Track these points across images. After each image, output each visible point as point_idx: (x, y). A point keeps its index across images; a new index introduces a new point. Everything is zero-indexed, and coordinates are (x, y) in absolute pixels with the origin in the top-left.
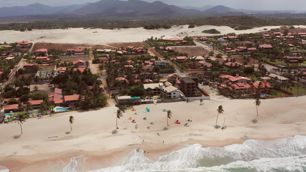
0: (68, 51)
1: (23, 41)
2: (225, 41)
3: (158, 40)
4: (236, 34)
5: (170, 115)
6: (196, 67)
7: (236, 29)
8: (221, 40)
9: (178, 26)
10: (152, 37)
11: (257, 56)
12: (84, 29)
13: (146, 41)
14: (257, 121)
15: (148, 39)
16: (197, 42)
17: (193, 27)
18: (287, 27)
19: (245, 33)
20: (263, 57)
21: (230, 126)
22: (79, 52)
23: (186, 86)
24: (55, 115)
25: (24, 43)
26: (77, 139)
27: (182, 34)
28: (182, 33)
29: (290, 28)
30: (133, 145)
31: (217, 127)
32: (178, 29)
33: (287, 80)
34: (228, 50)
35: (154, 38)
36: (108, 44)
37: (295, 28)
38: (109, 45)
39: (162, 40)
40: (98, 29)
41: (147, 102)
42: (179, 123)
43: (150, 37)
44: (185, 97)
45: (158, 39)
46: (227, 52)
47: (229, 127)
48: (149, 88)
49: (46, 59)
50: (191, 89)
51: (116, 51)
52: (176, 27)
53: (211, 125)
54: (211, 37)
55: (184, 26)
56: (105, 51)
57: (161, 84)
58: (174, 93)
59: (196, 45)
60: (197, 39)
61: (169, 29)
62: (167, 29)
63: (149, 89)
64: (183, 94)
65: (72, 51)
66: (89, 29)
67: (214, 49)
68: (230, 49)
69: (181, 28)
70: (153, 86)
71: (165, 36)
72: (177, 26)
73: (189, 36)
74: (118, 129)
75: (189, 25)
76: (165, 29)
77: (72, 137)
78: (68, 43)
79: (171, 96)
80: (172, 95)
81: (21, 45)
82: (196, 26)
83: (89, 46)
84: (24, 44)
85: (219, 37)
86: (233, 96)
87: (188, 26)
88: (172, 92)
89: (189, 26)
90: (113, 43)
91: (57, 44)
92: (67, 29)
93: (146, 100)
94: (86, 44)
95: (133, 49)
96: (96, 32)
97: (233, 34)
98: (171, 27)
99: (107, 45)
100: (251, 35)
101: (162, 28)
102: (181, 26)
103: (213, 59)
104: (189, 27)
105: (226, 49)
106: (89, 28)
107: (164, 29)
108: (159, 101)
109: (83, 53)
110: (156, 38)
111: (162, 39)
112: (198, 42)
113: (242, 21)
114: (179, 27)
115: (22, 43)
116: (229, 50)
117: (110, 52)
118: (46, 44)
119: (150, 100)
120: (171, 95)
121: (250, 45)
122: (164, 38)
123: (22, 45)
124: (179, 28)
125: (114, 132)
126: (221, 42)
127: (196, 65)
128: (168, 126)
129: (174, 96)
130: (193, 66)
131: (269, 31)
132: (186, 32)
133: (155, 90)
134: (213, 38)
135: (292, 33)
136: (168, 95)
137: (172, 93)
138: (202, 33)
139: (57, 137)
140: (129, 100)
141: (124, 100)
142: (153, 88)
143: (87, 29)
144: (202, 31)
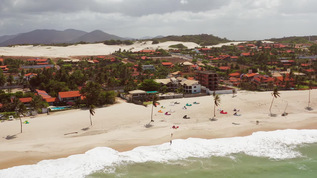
0: (27, 61)
5: (218, 102)
7: (202, 45)
10: (120, 49)
12: (33, 46)
13: (113, 54)
14: (312, 108)
15: (116, 51)
22: (42, 62)
23: (208, 78)
24: (54, 113)
26: (106, 133)
28: (147, 48)
34: (210, 58)
35: (122, 51)
39: (131, 53)
40: (50, 46)
41: (166, 97)
42: (226, 113)
44: (210, 90)
45: (126, 51)
49: (5, 68)
51: (85, 61)
53: (265, 113)
55: (148, 42)
56: (71, 61)
57: (174, 79)
58: (195, 87)
59: (172, 56)
61: (132, 45)
63: (162, 84)
65: (33, 61)
66: (40, 46)
68: (213, 57)
71: (134, 48)
72: (140, 42)
74: (153, 121)
76: (126, 45)
78: (23, 56)
79: (191, 90)
80: (193, 89)
82: (160, 42)
86: (261, 89)
87: (152, 42)
88: (193, 85)
90: (76, 56)
91: (10, 57)
92: (14, 47)
94: (44, 57)
98: (134, 43)
99: (70, 58)
101: (124, 44)
103: (201, 64)
105: (208, 57)
108: (180, 95)
109: (47, 63)
113: (203, 39)
117: (79, 61)
122: (133, 51)
124: (142, 44)
125: (148, 126)
127: (189, 69)
128: (215, 116)
129: (195, 91)
130: (186, 69)
132: (152, 47)
133: (168, 85)
136: (188, 90)
137: (193, 87)
138: (169, 48)
139: (77, 133)
140: (145, 94)
141: (139, 95)
142: (165, 84)
143: (38, 46)
144: (169, 46)
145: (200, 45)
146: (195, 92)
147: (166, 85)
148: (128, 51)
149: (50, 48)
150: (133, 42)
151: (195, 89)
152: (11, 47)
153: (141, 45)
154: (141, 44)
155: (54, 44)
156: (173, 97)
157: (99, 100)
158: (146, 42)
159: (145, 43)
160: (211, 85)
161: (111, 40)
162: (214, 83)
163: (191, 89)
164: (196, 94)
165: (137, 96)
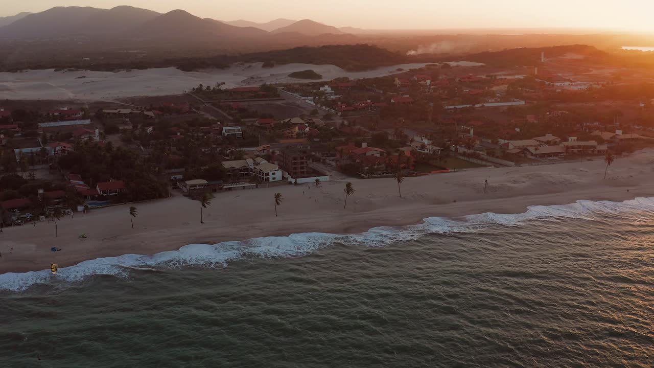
3: (212, 91)
4: (350, 79)
5: (280, 200)
6: (294, 136)
7: (350, 70)
8: (326, 90)
12: (55, 70)
13: (189, 94)
15: (193, 89)
17: (272, 66)
18: (437, 65)
19: (366, 78)
27: (252, 80)
28: (252, 78)
29: (443, 67)
33: (439, 150)
35: (204, 88)
36: (117, 100)
37: (451, 66)
38: (121, 102)
39: (220, 91)
40: (84, 70)
43: (196, 86)
44: (292, 178)
48: (232, 167)
50: (299, 166)
51: (140, 111)
54: (308, 85)
56: (119, 111)
57: (250, 161)
58: (274, 174)
59: (284, 100)
60: (283, 89)
63: (233, 170)
64: (287, 173)
65: (58, 114)
70: (237, 164)
71: (224, 83)
72: (241, 65)
73: (268, 83)
74: (204, 223)
75: (263, 63)
79: (269, 178)
80: (271, 176)
82: (276, 64)
85: (323, 84)
88: (271, 171)
90: (127, 98)
94: (75, 101)
96: (84, 77)
97: (345, 80)
98: (230, 66)
99: (116, 102)
100: (377, 80)
102: (248, 65)
103: (319, 121)
104: (264, 66)
106: (65, 70)
110: (209, 87)
111: (220, 89)
117: (131, 113)
120: (269, 176)
122: (223, 87)
124: (245, 68)
126: (327, 93)
127: (293, 132)
129: (274, 179)
130: (289, 133)
131: (406, 74)
132: (259, 76)
134: (311, 86)
135: (445, 74)
136: (265, 177)
138: (289, 78)
140: (205, 185)
141: (198, 186)
142: (238, 168)
144: (289, 74)
145: (345, 69)
148: (214, 88)
153: (243, 70)
164: (275, 182)
165: (195, 188)
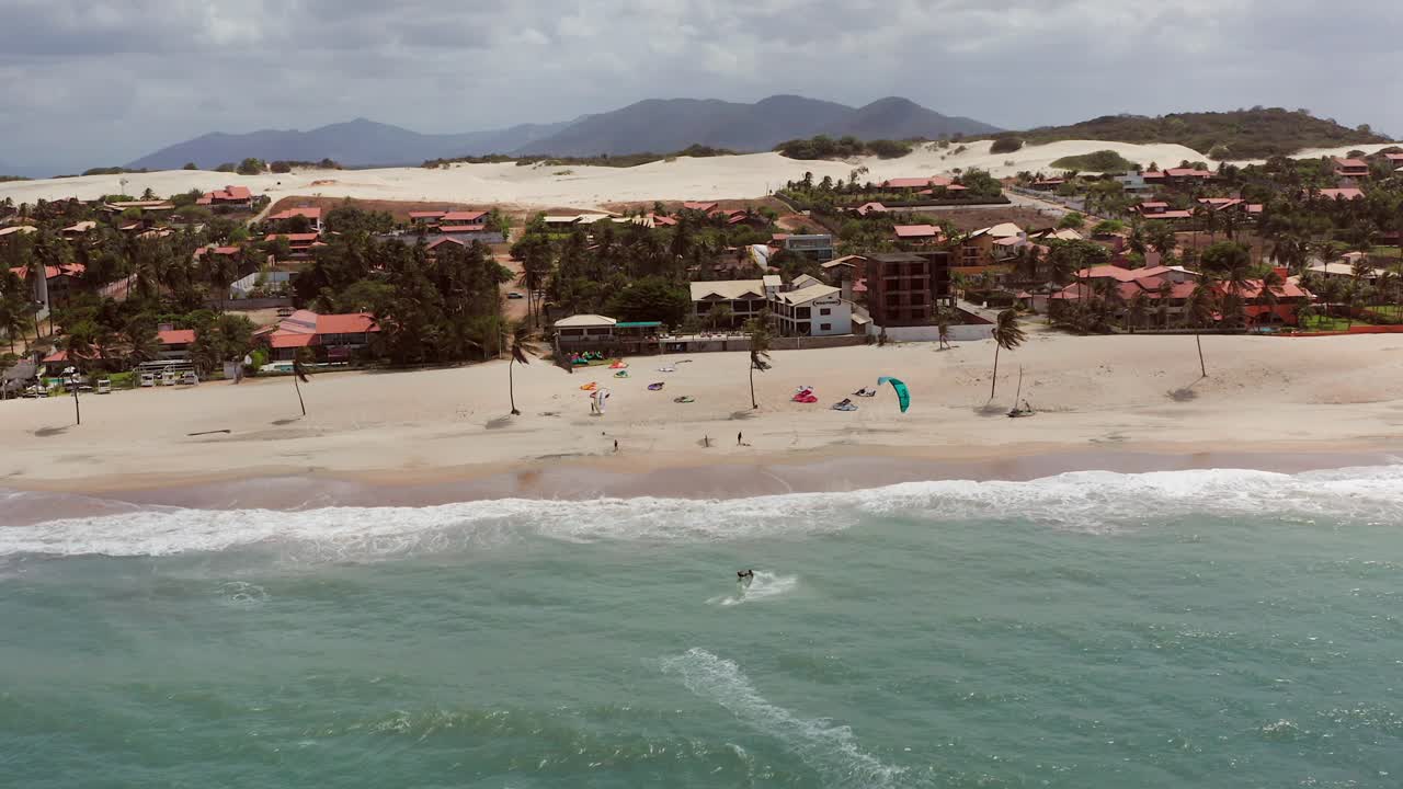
0: (413, 220)
1: (228, 187)
2: (1147, 186)
3: (835, 188)
4: (1208, 167)
6: (977, 261)
7: (1217, 156)
8: (1129, 183)
9: (944, 145)
10: (808, 175)
11: (1286, 227)
12: (518, 164)
13: (778, 194)
14: (1194, 395)
15: (790, 184)
16: (1015, 196)
17: (1014, 148)
20: (1313, 233)
21: (1052, 408)
22: (461, 221)
23: (883, 276)
24: (259, 380)
25: (230, 195)
30: (560, 456)
31: (988, 411)
32: (943, 158)
34: (1151, 210)
35: (816, 182)
36: (603, 205)
38: (610, 210)
39: (854, 189)
41: (694, 343)
42: (812, 400)
43: (798, 178)
44: (875, 324)
45: (834, 183)
46: (1144, 219)
47: (1050, 411)
48: (714, 294)
49: (308, 242)
50: (908, 293)
51: (627, 219)
52: (935, 150)
53: (962, 405)
55: (971, 144)
56: (579, 219)
57: (773, 283)
58: (826, 312)
59: (1010, 202)
60: (1019, 185)
61: (901, 159)
62: (894, 160)
63: (713, 300)
64: (867, 313)
65: (433, 221)
66: (540, 165)
67: (1089, 214)
68: (1165, 204)
69: (957, 152)
70: (733, 289)
72: (941, 147)
74: (518, 414)
75: (992, 142)
76: (881, 157)
77: (292, 435)
79: (809, 324)
80: (816, 320)
81: (215, 201)
82: (1027, 143)
83: (521, 212)
84: (230, 198)
87: (990, 143)
88: (815, 302)
89: (994, 144)
91: (377, 203)
92: (445, 168)
93: (687, 338)
94: (505, 206)
95: (710, 215)
97: (1191, 165)
98: (911, 151)
101: (869, 155)
102: (957, 144)
103: (1070, 236)
104: (994, 150)
105: (1141, 206)
106: (540, 163)
107: (875, 157)
109: (480, 227)
110: (827, 181)
111: (856, 184)
112: (1024, 193)
113: (1254, 129)
114: (948, 151)
115: (225, 196)
116: (1157, 210)
118: (329, 203)
119: (706, 338)
120: (809, 317)
121: (1264, 195)
122: (863, 182)
123: (222, 200)
124: (948, 154)
125: (495, 424)
126: (1131, 189)
127: (977, 251)
128: (756, 407)
129: (826, 327)
130: (965, 254)
133: (740, 302)
136: (796, 321)
137: (815, 311)
138: (1050, 167)
139: (227, 431)
140: (608, 330)
141: (585, 332)
142: (732, 298)
143: (533, 165)
144: (1052, 161)
145: (1208, 155)
146: (826, 332)
147: (735, 302)
148: (840, 183)
149: (569, 173)
150: (911, 147)
151: (825, 319)
152: (435, 170)
154: (944, 152)
155: (605, 156)
156: (721, 345)
157: (426, 344)
158: (966, 145)
159: (962, 149)
160: (898, 304)
161: (817, 139)
162: (908, 297)
163: (807, 320)
164: (830, 338)
165: (575, 338)
